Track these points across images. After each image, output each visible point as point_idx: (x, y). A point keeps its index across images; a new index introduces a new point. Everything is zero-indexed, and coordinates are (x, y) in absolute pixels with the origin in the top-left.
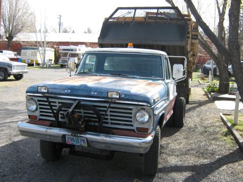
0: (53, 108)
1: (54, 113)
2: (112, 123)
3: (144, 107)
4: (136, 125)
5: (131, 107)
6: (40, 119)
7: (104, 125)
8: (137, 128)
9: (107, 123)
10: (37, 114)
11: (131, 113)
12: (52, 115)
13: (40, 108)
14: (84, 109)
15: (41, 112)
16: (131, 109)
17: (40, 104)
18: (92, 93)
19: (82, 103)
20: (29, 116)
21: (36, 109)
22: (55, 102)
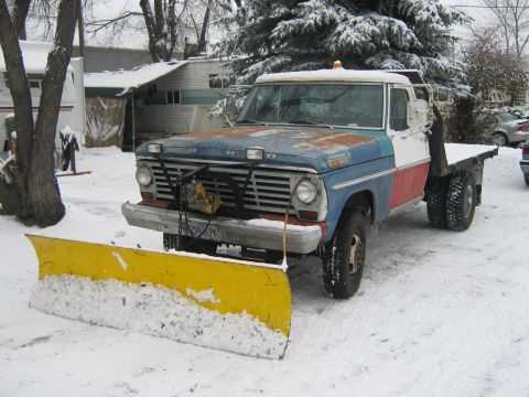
0: (172, 179)
1: (172, 188)
2: (262, 204)
3: (309, 176)
4: (298, 207)
5: (286, 176)
6: (158, 199)
7: (246, 206)
8: (300, 212)
9: (255, 203)
10: (153, 189)
11: (288, 187)
12: (169, 190)
13: (157, 180)
14: (218, 181)
15: (159, 186)
16: (287, 179)
17: (156, 174)
18: (228, 153)
19: (212, 169)
20: (142, 193)
21: (152, 182)
22: (176, 170)
